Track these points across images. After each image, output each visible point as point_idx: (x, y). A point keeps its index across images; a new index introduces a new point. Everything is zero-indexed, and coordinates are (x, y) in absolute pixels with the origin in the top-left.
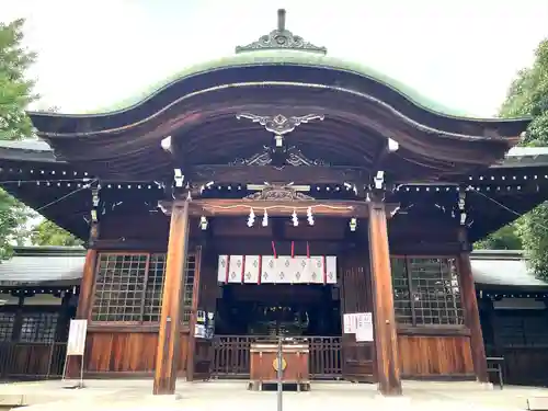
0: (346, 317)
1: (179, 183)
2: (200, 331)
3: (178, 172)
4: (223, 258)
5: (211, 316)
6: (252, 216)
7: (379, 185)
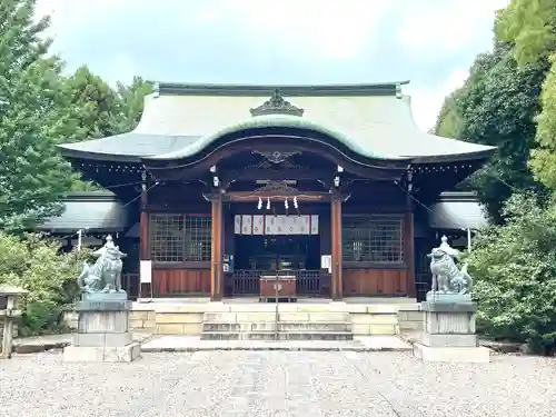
0: (323, 257)
1: (216, 184)
2: (226, 268)
3: (216, 178)
4: (237, 217)
5: (232, 257)
6: (260, 202)
7: (337, 183)
